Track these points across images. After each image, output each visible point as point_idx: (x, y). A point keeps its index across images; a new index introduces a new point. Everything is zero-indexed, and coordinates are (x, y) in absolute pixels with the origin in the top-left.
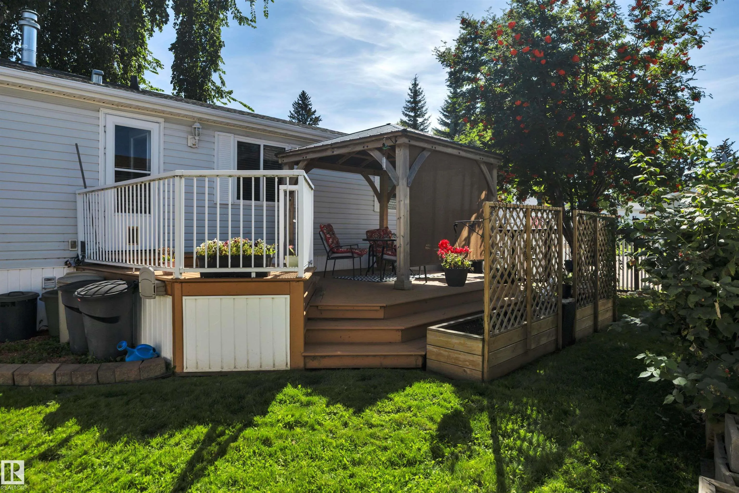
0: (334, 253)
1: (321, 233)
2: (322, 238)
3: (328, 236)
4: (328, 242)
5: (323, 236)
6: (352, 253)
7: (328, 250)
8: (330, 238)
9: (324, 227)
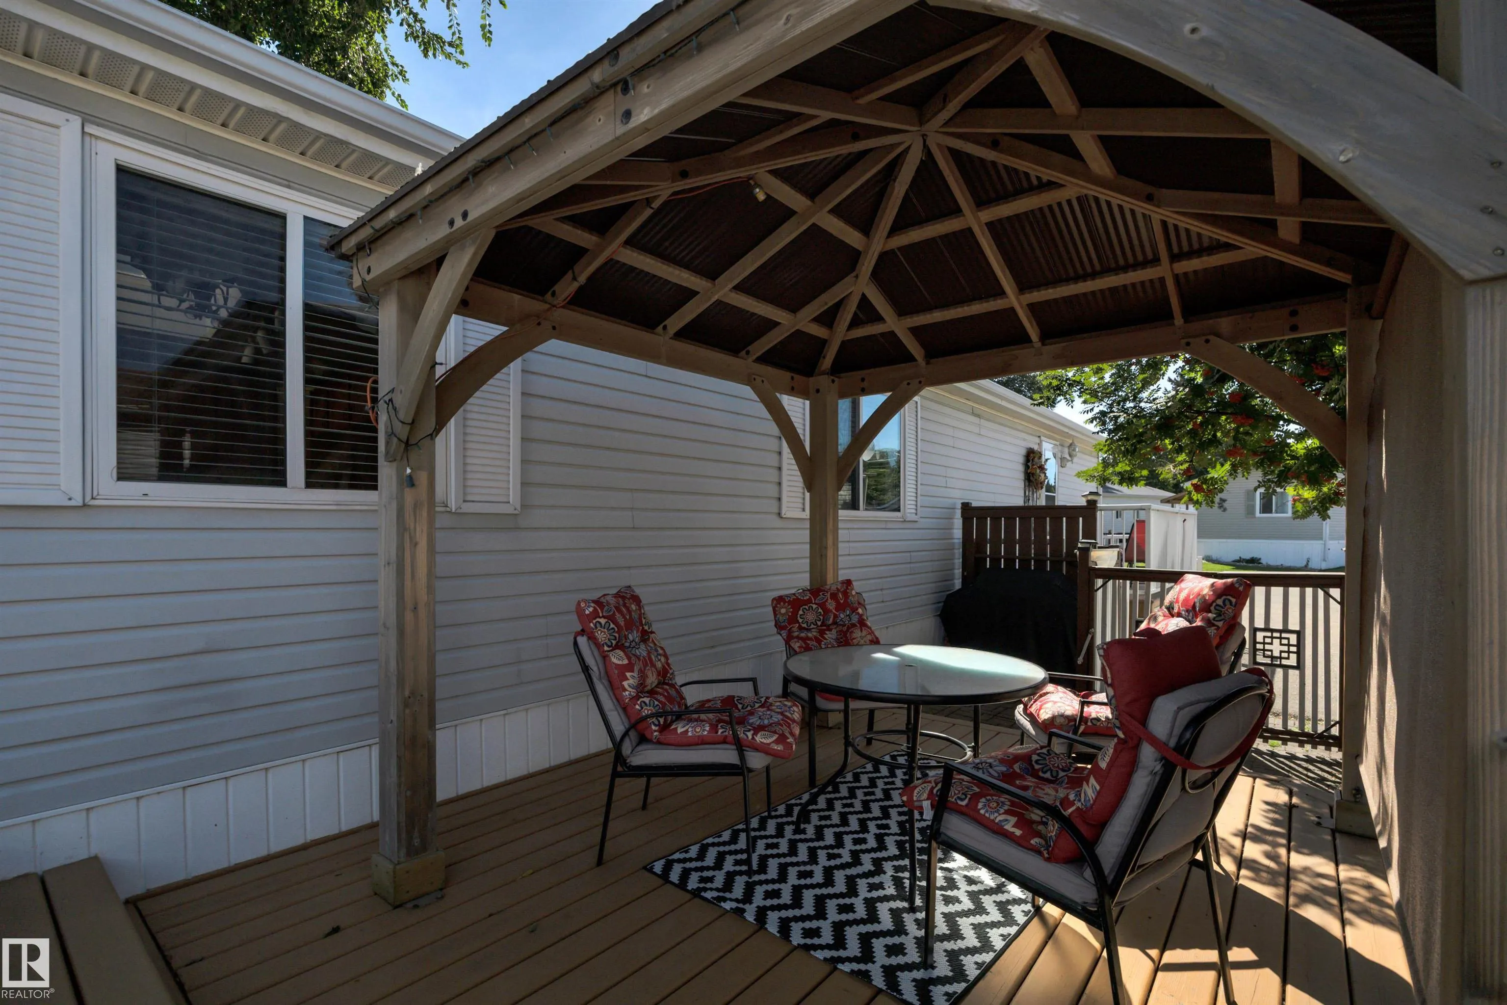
0: (643, 739)
1: (582, 641)
2: (586, 669)
3: (618, 658)
4: (615, 688)
5: (590, 661)
6: (740, 746)
7: (619, 728)
8: (630, 667)
9: (595, 615)
